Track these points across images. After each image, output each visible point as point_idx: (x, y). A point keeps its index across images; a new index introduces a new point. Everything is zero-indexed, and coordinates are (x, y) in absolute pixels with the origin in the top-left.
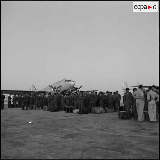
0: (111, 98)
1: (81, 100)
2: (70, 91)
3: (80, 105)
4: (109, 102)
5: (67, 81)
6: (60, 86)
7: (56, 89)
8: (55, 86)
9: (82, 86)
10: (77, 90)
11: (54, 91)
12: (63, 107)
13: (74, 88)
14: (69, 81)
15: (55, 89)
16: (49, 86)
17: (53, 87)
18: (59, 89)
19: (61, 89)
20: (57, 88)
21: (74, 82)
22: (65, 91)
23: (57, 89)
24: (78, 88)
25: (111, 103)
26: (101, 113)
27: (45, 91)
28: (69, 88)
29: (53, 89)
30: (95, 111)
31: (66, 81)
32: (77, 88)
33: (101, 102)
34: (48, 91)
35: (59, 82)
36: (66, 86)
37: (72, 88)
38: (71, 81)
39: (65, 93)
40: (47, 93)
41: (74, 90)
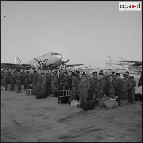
0: (126, 85)
1: (84, 88)
2: (56, 65)
3: (83, 95)
4: (124, 90)
5: (54, 54)
6: (46, 60)
7: (42, 63)
8: (41, 60)
9: (69, 60)
10: (64, 64)
11: (40, 65)
12: (53, 91)
13: (60, 62)
14: (56, 54)
15: (41, 63)
16: (35, 59)
17: (39, 61)
18: (45, 63)
19: (47, 63)
20: (42, 61)
21: (61, 55)
22: (52, 65)
23: (43, 62)
24: (65, 62)
25: (125, 91)
26: (113, 108)
27: (30, 64)
29: (39, 63)
30: (104, 104)
31: (52, 54)
32: (64, 62)
33: (112, 90)
34: (33, 65)
35: (45, 54)
36: (53, 60)
37: (59, 62)
38: (58, 55)
39: (51, 66)
40: (32, 66)
41: (61, 64)
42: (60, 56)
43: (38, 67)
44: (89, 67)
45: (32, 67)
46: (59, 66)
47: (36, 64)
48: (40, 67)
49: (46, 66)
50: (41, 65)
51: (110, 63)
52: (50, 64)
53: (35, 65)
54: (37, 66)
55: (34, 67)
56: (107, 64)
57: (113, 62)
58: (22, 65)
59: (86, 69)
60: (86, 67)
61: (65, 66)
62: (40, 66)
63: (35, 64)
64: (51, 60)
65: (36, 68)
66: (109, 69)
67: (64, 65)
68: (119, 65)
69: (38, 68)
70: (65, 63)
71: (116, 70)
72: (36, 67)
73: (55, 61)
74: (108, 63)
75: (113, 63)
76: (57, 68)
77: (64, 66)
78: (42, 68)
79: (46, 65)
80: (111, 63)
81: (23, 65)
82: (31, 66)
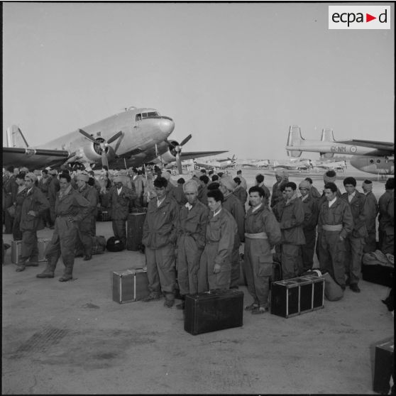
5: (144, 115)
6: (120, 135)
7: (106, 145)
9: (190, 137)
10: (177, 148)
11: (100, 152)
13: (165, 144)
14: (153, 115)
15: (102, 145)
16: (81, 131)
17: (95, 138)
18: (114, 144)
19: (121, 145)
20: (107, 139)
21: (171, 120)
22: (137, 151)
23: (109, 142)
24: (180, 143)
28: (151, 140)
29: (94, 144)
31: (139, 115)
32: (176, 143)
34: (74, 154)
35: (114, 117)
36: (142, 135)
37: (161, 141)
38: (160, 118)
39: (133, 157)
40: (71, 157)
41: (166, 151)
42: (166, 124)
43: (93, 159)
44: (229, 159)
45: (70, 160)
46: (159, 157)
47: (84, 151)
48: (100, 160)
49: (117, 157)
50: (104, 154)
51: (298, 148)
52: (132, 149)
53: (81, 154)
54: (88, 155)
55: (78, 158)
56: (290, 152)
57: (306, 145)
58: (37, 154)
59: (219, 164)
60: (221, 161)
61: (180, 156)
62: (98, 155)
63: (82, 150)
64: (136, 136)
65: (85, 162)
66: (284, 167)
67: (176, 152)
68: (321, 154)
69: (92, 162)
70: (180, 147)
71: (302, 168)
72: (85, 158)
73: (149, 138)
74: (291, 148)
75: (306, 148)
76: (152, 164)
77: (175, 156)
78: (105, 163)
79: (118, 153)
80: (302, 148)
81: (40, 153)
82: (67, 155)
